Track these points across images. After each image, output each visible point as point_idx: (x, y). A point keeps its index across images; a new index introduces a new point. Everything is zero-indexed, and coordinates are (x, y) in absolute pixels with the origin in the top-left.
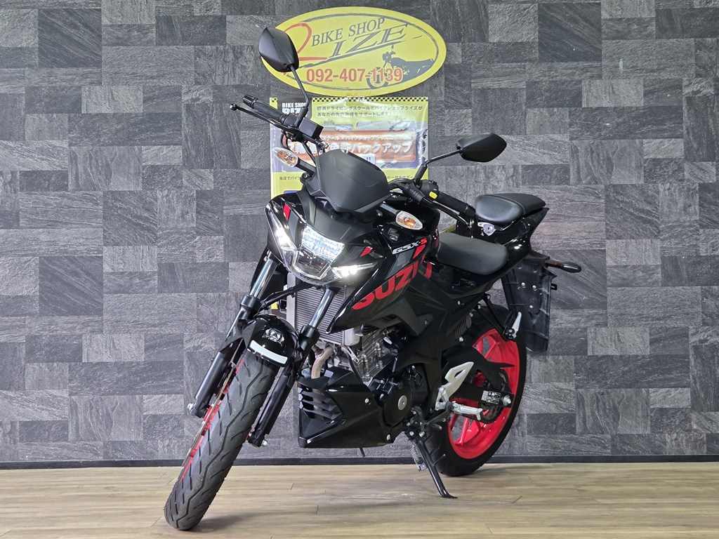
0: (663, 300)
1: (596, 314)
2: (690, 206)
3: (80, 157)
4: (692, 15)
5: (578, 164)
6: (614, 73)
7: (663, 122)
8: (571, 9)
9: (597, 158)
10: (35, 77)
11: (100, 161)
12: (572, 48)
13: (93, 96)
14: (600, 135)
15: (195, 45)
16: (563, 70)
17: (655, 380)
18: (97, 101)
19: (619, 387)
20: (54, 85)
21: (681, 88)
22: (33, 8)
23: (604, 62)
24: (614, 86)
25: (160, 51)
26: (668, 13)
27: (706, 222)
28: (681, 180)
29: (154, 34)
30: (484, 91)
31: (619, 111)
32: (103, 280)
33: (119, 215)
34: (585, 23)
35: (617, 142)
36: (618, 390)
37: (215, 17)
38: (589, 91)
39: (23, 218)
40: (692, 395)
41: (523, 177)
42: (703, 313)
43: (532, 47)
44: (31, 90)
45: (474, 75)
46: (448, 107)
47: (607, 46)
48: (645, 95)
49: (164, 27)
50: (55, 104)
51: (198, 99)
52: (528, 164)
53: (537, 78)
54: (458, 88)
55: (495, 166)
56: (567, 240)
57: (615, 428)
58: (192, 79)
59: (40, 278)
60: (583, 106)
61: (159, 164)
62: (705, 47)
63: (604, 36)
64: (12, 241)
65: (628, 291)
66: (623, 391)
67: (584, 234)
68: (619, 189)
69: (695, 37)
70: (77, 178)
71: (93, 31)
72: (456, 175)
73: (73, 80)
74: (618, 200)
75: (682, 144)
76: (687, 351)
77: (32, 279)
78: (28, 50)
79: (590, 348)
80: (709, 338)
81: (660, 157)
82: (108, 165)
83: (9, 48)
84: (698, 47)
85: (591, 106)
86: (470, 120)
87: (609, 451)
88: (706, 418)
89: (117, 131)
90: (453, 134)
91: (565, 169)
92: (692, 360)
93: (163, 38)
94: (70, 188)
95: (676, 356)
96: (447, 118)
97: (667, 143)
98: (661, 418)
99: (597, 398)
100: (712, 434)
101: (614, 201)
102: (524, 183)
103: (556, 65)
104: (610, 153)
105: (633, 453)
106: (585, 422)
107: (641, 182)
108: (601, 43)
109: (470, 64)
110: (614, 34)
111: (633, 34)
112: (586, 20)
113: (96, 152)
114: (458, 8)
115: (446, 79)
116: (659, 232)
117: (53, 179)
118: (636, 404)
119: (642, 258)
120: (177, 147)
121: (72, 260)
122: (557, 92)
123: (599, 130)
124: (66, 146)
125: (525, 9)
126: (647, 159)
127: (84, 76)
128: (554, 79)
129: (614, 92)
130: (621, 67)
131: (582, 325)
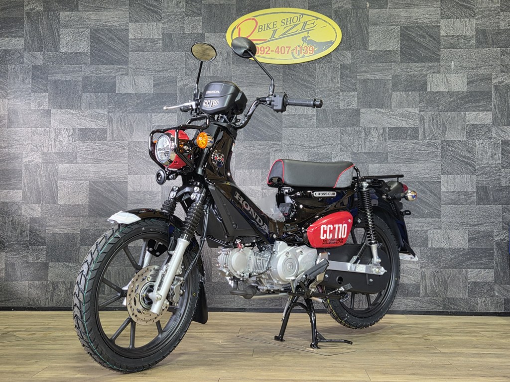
0: (477, 214)
1: (434, 222)
2: (495, 154)
3: (115, 120)
4: (499, 33)
5: (424, 127)
6: (448, 70)
7: (479, 101)
8: (421, 29)
9: (436, 123)
10: (88, 71)
11: (126, 122)
12: (421, 54)
13: (123, 83)
14: (438, 109)
15: (186, 51)
16: (415, 68)
17: (471, 264)
18: (125, 85)
19: (448, 268)
20: (99, 75)
21: (491, 80)
22: (87, 28)
23: (442, 63)
24: (448, 78)
25: (164, 55)
26: (484, 32)
27: (505, 164)
28: (490, 138)
29: (161, 45)
30: (365, 81)
31: (451, 94)
32: (127, 195)
33: (138, 156)
34: (429, 38)
35: (449, 113)
36: (448, 270)
37: (199, 34)
38: (432, 81)
39: (79, 157)
40: (495, 274)
41: (389, 135)
42: (503, 222)
43: (396, 53)
44: (85, 78)
45: (359, 71)
46: (342, 91)
47: (444, 53)
48: (467, 84)
49: (167, 40)
50: (100, 87)
51: (187, 85)
52: (392, 127)
53: (398, 73)
54: (349, 79)
55: (372, 128)
56: (416, 175)
57: (445, 293)
58: (183, 72)
59: (89, 194)
60: (428, 91)
61: (162, 124)
62: (507, 53)
63: (442, 47)
64: (72, 171)
65: (455, 208)
66: (451, 270)
67: (427, 171)
68: (450, 143)
69: (501, 47)
70: (113, 134)
71: (123, 42)
72: (347, 133)
73: (111, 72)
74: (450, 150)
75: (491, 115)
76: (492, 246)
77: (84, 194)
78: (85, 54)
79: (430, 243)
80: (506, 238)
81: (477, 123)
82: (131, 125)
83: (72, 53)
84: (503, 54)
85: (433, 90)
86: (356, 99)
87: (441, 308)
88: (504, 289)
89: (137, 104)
90: (345, 108)
91: (416, 130)
92: (496, 252)
93: (166, 47)
94: (108, 139)
95: (485, 249)
96: (342, 98)
97: (481, 114)
98: (475, 288)
99: (434, 274)
100: (508, 298)
101: (447, 151)
102: (389, 139)
103: (411, 64)
104: (444, 120)
105: (456, 309)
106: (426, 290)
107: (464, 139)
108: (440, 51)
109: (357, 64)
110: (449, 45)
111: (461, 45)
112: (431, 37)
113: (125, 117)
114: (349, 29)
115: (341, 73)
116: (476, 170)
117: (98, 133)
118: (459, 279)
119: (464, 187)
120: (174, 114)
121: (109, 183)
122: (411, 82)
123: (438, 105)
124: (106, 113)
125: (392, 30)
126: (469, 124)
127: (118, 70)
128: (410, 74)
129: (447, 82)
130: (453, 66)
131: (425, 228)
